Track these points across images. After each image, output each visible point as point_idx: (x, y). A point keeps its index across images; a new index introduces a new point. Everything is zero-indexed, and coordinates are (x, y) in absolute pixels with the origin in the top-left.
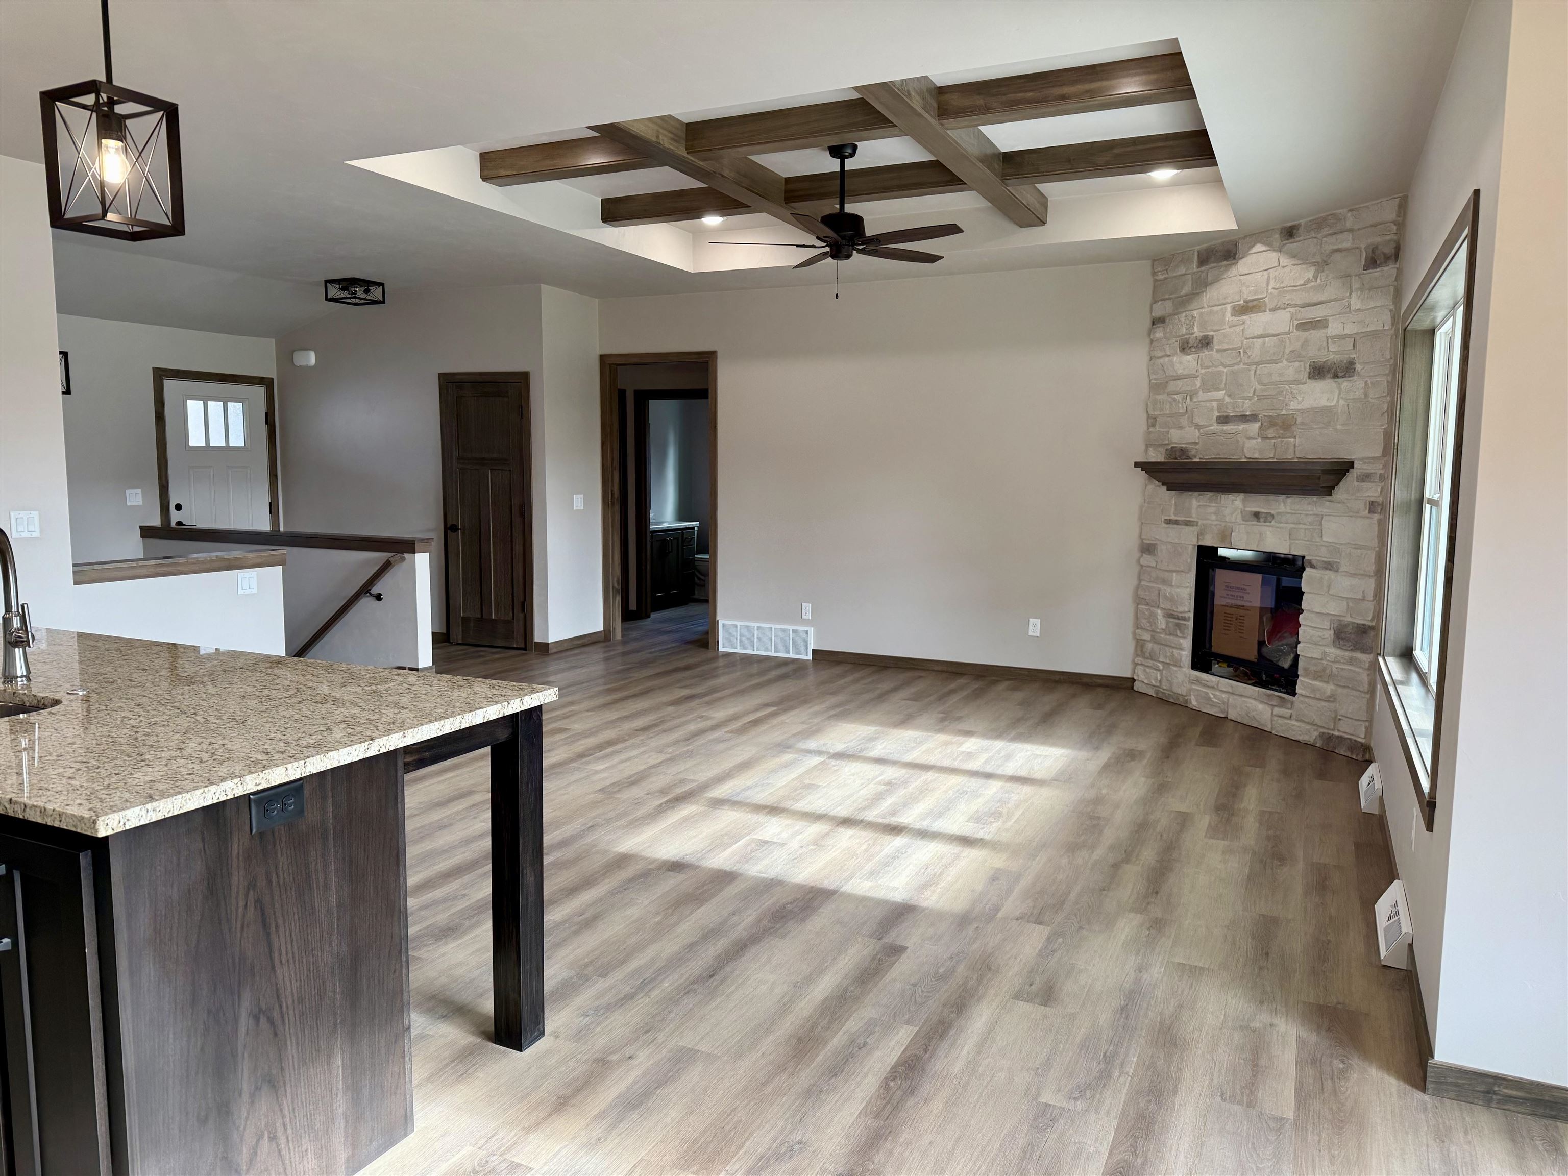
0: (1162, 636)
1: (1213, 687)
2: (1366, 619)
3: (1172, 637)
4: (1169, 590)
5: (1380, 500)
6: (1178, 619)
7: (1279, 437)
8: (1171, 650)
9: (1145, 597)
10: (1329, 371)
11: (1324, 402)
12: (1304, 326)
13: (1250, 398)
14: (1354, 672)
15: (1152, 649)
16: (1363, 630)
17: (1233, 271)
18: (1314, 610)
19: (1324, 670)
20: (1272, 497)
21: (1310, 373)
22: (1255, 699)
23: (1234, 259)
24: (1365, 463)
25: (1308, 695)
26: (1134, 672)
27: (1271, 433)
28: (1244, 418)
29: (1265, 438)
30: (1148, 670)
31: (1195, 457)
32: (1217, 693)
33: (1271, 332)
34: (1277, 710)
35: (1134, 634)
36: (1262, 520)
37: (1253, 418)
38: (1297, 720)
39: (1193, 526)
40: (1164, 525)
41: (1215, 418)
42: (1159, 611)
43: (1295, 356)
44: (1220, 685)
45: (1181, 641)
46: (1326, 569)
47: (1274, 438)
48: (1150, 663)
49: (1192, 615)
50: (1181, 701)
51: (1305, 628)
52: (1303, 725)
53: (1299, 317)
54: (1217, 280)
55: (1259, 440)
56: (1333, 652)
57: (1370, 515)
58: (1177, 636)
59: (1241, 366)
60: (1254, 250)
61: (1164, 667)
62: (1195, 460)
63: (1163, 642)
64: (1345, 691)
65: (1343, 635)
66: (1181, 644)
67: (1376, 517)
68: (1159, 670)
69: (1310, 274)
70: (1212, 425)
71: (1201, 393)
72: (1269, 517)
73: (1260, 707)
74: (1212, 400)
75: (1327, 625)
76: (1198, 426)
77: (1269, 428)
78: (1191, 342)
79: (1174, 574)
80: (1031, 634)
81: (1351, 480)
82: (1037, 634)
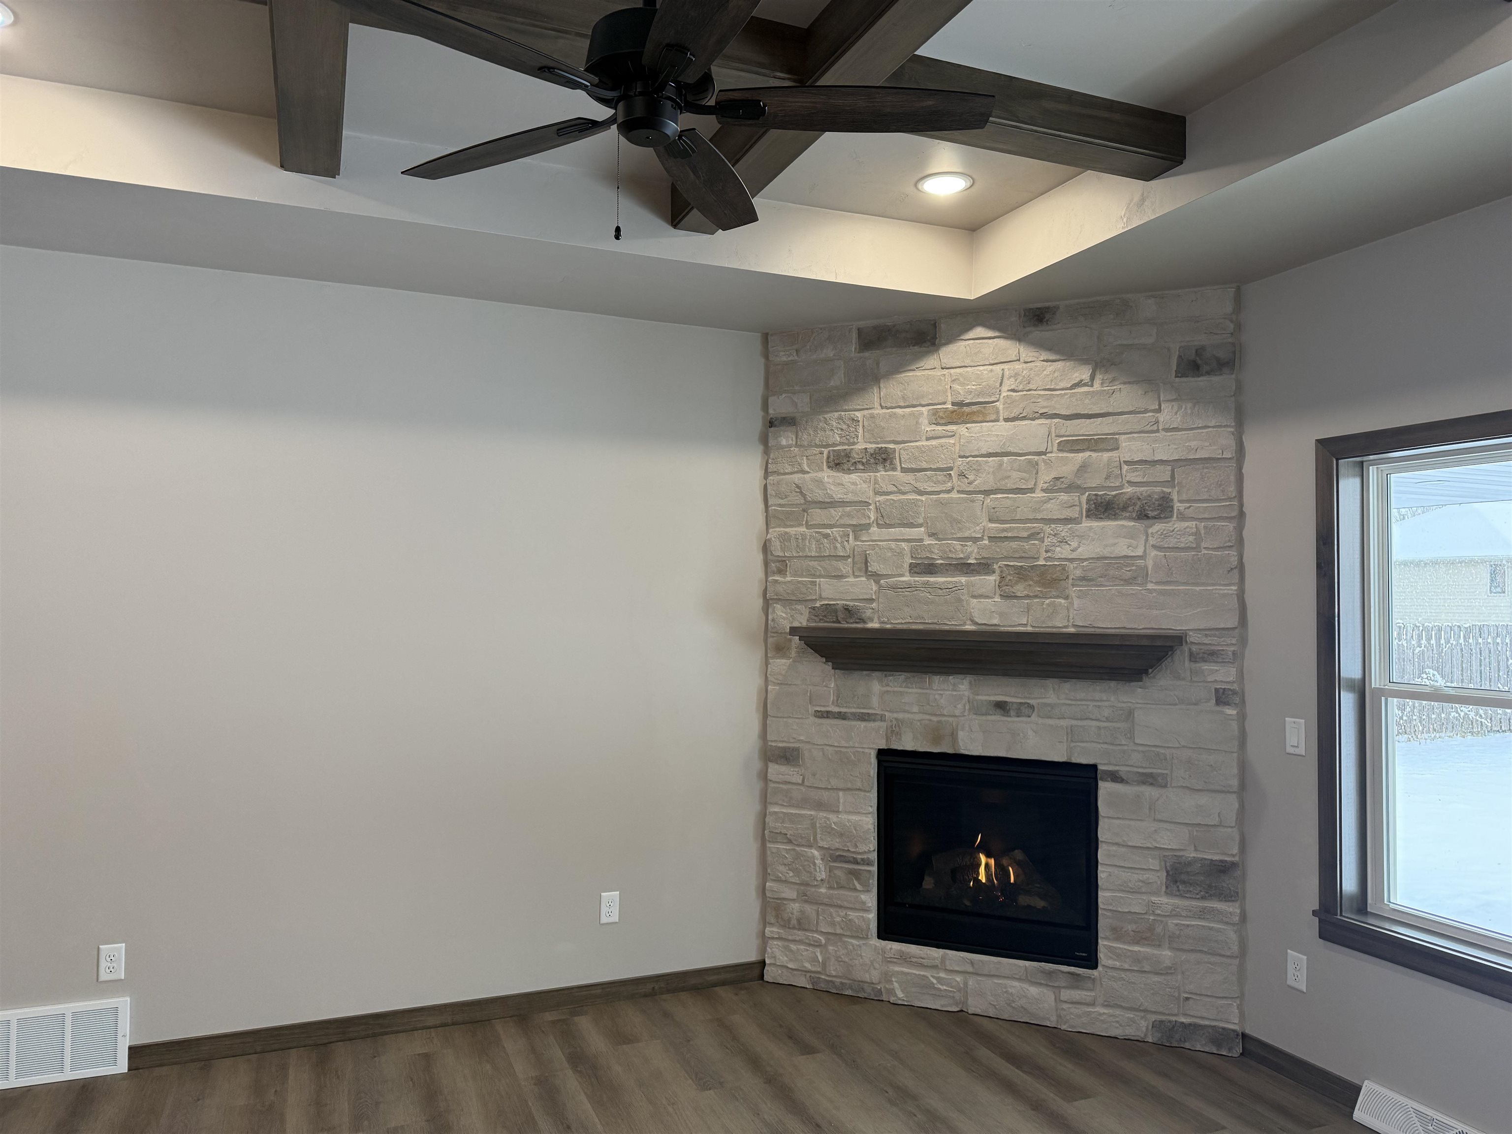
0: (823, 890)
1: (935, 967)
2: (1232, 853)
3: (842, 892)
4: (833, 817)
5: (1235, 687)
6: (856, 862)
7: (1036, 597)
8: (842, 913)
9: (784, 831)
10: (1124, 508)
11: (1122, 548)
12: (1071, 446)
13: (975, 540)
14: (1211, 929)
15: (802, 912)
16: (1223, 869)
17: (931, 361)
18: (1130, 844)
19: (1151, 929)
20: (1032, 682)
21: (1088, 510)
22: (1019, 980)
23: (933, 344)
24: (1206, 635)
25: (1126, 966)
26: (763, 950)
27: (1020, 589)
28: (964, 568)
29: (1006, 597)
30: (793, 947)
31: (872, 620)
32: (942, 975)
33: (1011, 449)
34: (1066, 994)
35: (762, 891)
36: (1012, 713)
37: (984, 567)
38: (1107, 1006)
39: (874, 721)
40: (812, 719)
41: (906, 566)
42: (816, 853)
43: (1056, 486)
44: (947, 963)
45: (863, 897)
46: (1144, 783)
47: (1027, 597)
48: (799, 935)
49: (874, 856)
50: (868, 992)
51: (1110, 869)
52: (1118, 1012)
53: (1062, 432)
54: (898, 368)
55: (997, 599)
56: (1165, 902)
57: (1218, 708)
58: (855, 889)
59: (954, 495)
60: (971, 334)
61: (827, 940)
62: (870, 625)
63: (826, 900)
64: (1192, 957)
65: (1184, 877)
66: (864, 903)
67: (1231, 711)
68: (820, 946)
69: (1084, 373)
70: (902, 575)
71: (874, 529)
72: (1024, 710)
73: (1033, 991)
74: (904, 540)
75: (1154, 863)
76: (876, 577)
77: (1017, 583)
78: (854, 455)
79: (841, 794)
80: (604, 920)
81: (1180, 661)
82: (615, 918)
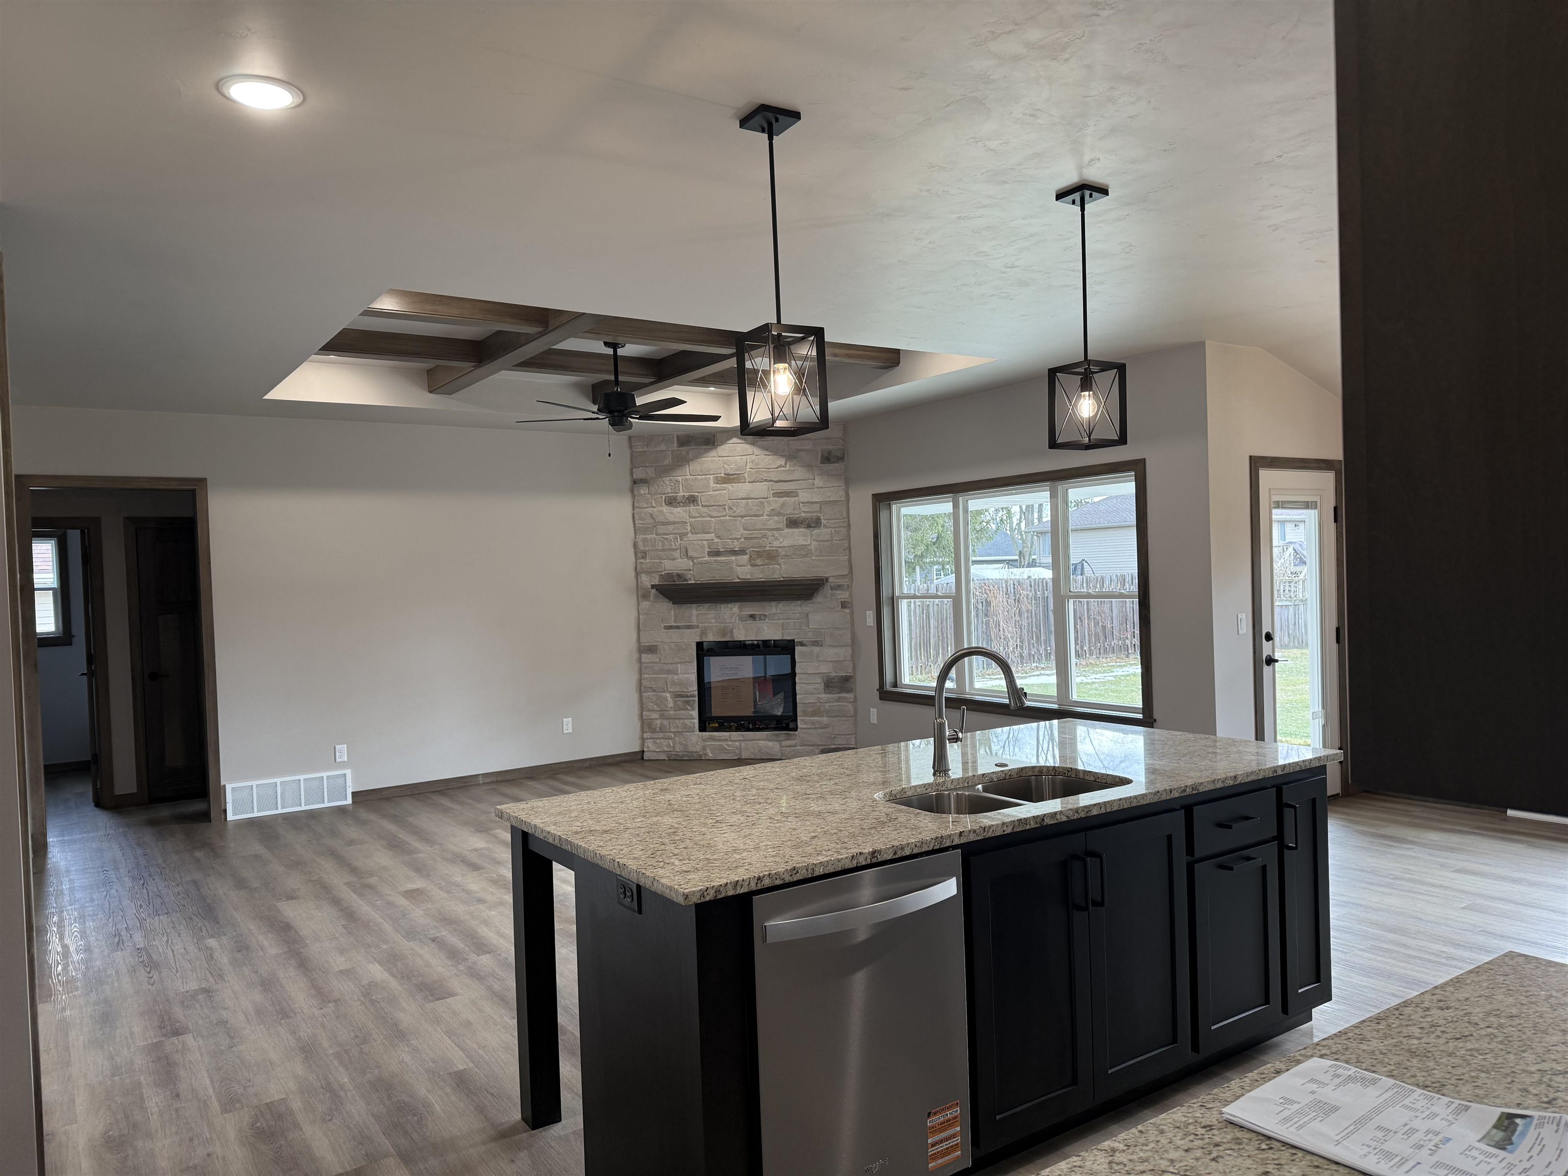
0: (672, 712)
1: (726, 740)
2: (848, 672)
3: (681, 712)
4: (676, 677)
5: (849, 600)
6: (687, 696)
7: (766, 565)
8: (682, 721)
9: (651, 686)
10: (802, 523)
11: (802, 542)
12: (778, 494)
13: (738, 539)
14: (843, 705)
15: (661, 724)
16: (846, 679)
17: (713, 453)
18: (809, 672)
19: (819, 709)
20: (766, 604)
21: (787, 524)
22: (764, 740)
23: (714, 445)
24: (836, 579)
25: (810, 727)
26: (643, 745)
27: (759, 562)
28: (733, 552)
29: (753, 565)
30: (658, 741)
31: (690, 579)
32: (730, 743)
33: (752, 496)
34: (784, 743)
35: (641, 716)
36: (757, 619)
37: (742, 552)
38: (801, 746)
39: (694, 628)
40: (663, 630)
41: (706, 553)
42: (668, 695)
43: (774, 513)
44: (732, 737)
45: (691, 713)
46: (814, 645)
47: (762, 565)
48: (661, 735)
49: (696, 693)
50: (695, 756)
51: (801, 685)
52: (807, 748)
53: (774, 488)
54: (697, 456)
55: (749, 567)
56: (824, 696)
57: (843, 610)
58: (688, 709)
59: (728, 518)
60: (731, 441)
61: (675, 735)
62: (690, 582)
63: (673, 717)
64: (836, 719)
65: (831, 685)
66: (692, 715)
67: (847, 611)
68: (671, 739)
69: (782, 462)
70: (704, 557)
71: (690, 535)
72: (763, 617)
73: (770, 744)
74: (704, 540)
75: (819, 680)
76: (692, 559)
77: (757, 559)
78: (678, 498)
79: (679, 665)
80: (565, 732)
81: (827, 590)
82: (570, 731)
